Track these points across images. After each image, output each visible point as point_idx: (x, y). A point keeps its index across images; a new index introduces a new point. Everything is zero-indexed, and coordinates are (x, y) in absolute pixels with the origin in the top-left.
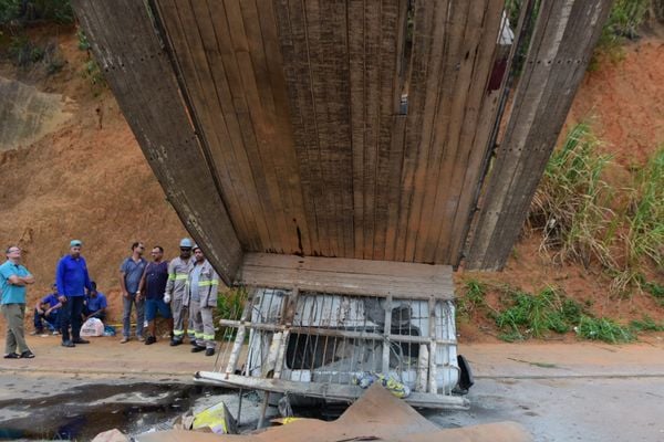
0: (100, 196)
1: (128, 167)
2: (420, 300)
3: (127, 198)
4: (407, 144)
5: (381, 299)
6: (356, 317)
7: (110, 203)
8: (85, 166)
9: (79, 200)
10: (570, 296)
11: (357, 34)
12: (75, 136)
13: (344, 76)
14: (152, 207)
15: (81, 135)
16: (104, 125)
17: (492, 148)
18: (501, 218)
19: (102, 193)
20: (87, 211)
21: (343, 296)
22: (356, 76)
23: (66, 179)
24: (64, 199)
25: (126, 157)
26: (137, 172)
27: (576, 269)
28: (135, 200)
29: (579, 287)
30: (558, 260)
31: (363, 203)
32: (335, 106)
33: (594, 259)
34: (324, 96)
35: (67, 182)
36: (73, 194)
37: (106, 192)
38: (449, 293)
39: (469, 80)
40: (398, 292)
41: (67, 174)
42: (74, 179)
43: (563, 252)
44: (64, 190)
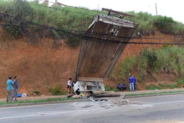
0: (13, 66)
1: (19, 60)
2: (100, 82)
3: (20, 67)
4: (102, 64)
5: (95, 82)
6: (93, 85)
7: (16, 68)
8: (7, 59)
9: (7, 67)
10: (111, 86)
11: (102, 55)
12: (2, 51)
13: (99, 58)
14: (27, 69)
15: (4, 51)
16: (10, 49)
17: (110, 65)
18: (109, 72)
19: (14, 66)
20: (11, 70)
21: (90, 82)
22: (100, 58)
23: (2, 62)
24: (4, 67)
25: (18, 57)
26: (22, 61)
27: (111, 81)
28: (22, 68)
29: (112, 84)
30: (109, 80)
31: (95, 70)
32: (97, 61)
33: (114, 80)
34: (97, 60)
35: (3, 63)
36: (5, 66)
37: (15, 65)
38: (103, 81)
39: (109, 60)
40: (97, 81)
41: (2, 61)
42: (5, 62)
43: (109, 79)
44: (3, 65)
